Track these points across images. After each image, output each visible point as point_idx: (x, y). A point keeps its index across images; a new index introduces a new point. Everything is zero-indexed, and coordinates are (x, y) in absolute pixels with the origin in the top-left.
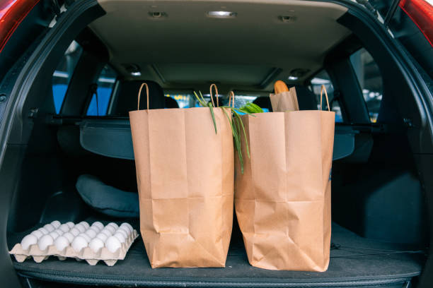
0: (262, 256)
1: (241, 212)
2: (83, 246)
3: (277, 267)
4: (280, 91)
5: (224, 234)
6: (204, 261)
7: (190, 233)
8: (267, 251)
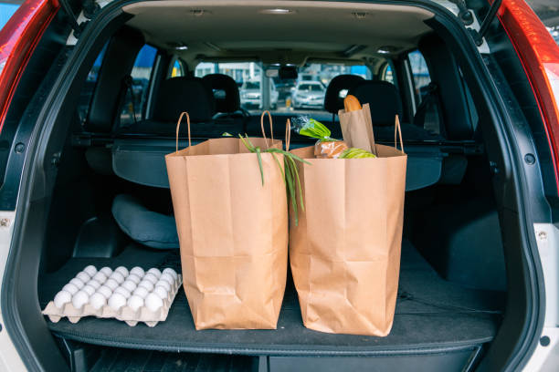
0: (318, 317)
1: (296, 266)
2: (121, 305)
3: (333, 329)
4: (350, 109)
5: (275, 293)
6: (253, 323)
7: (238, 295)
8: (323, 312)
